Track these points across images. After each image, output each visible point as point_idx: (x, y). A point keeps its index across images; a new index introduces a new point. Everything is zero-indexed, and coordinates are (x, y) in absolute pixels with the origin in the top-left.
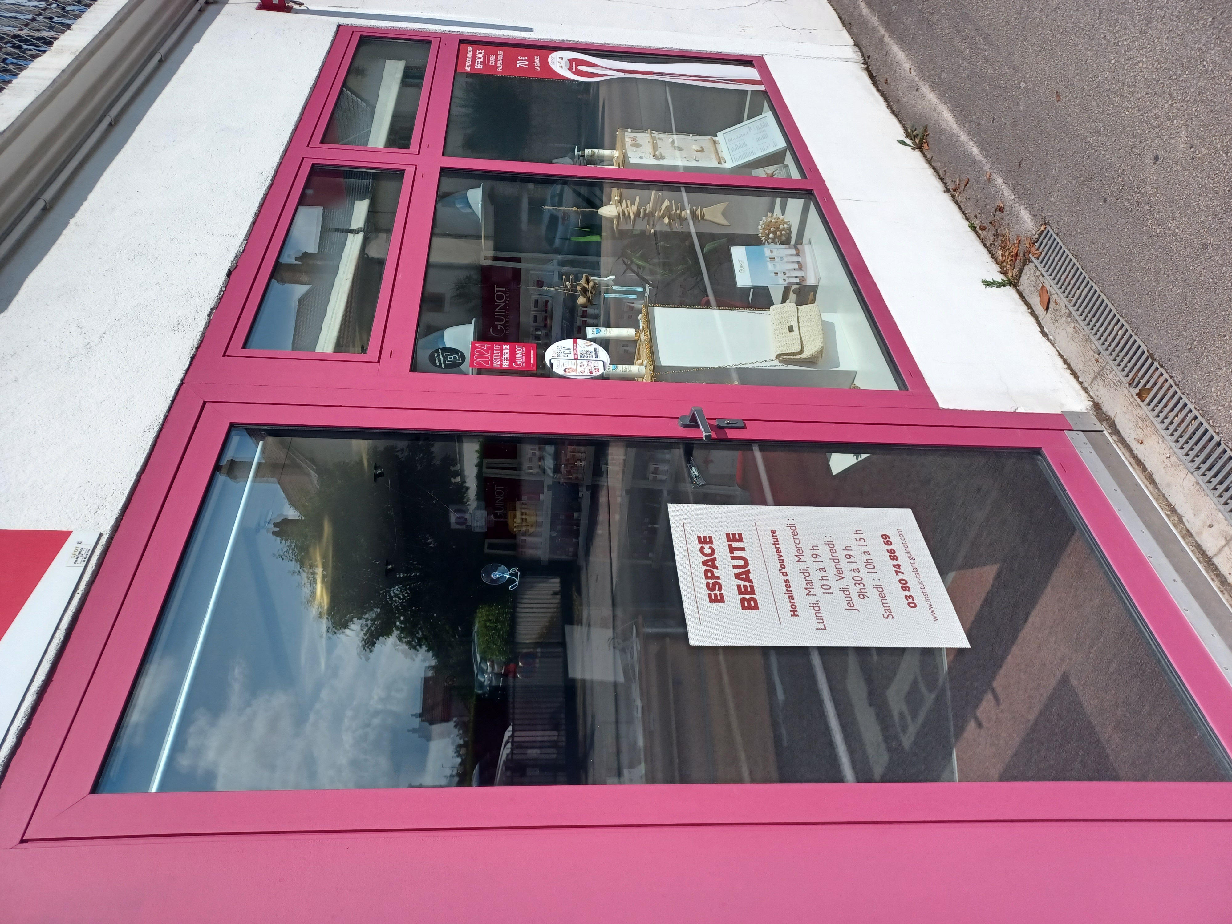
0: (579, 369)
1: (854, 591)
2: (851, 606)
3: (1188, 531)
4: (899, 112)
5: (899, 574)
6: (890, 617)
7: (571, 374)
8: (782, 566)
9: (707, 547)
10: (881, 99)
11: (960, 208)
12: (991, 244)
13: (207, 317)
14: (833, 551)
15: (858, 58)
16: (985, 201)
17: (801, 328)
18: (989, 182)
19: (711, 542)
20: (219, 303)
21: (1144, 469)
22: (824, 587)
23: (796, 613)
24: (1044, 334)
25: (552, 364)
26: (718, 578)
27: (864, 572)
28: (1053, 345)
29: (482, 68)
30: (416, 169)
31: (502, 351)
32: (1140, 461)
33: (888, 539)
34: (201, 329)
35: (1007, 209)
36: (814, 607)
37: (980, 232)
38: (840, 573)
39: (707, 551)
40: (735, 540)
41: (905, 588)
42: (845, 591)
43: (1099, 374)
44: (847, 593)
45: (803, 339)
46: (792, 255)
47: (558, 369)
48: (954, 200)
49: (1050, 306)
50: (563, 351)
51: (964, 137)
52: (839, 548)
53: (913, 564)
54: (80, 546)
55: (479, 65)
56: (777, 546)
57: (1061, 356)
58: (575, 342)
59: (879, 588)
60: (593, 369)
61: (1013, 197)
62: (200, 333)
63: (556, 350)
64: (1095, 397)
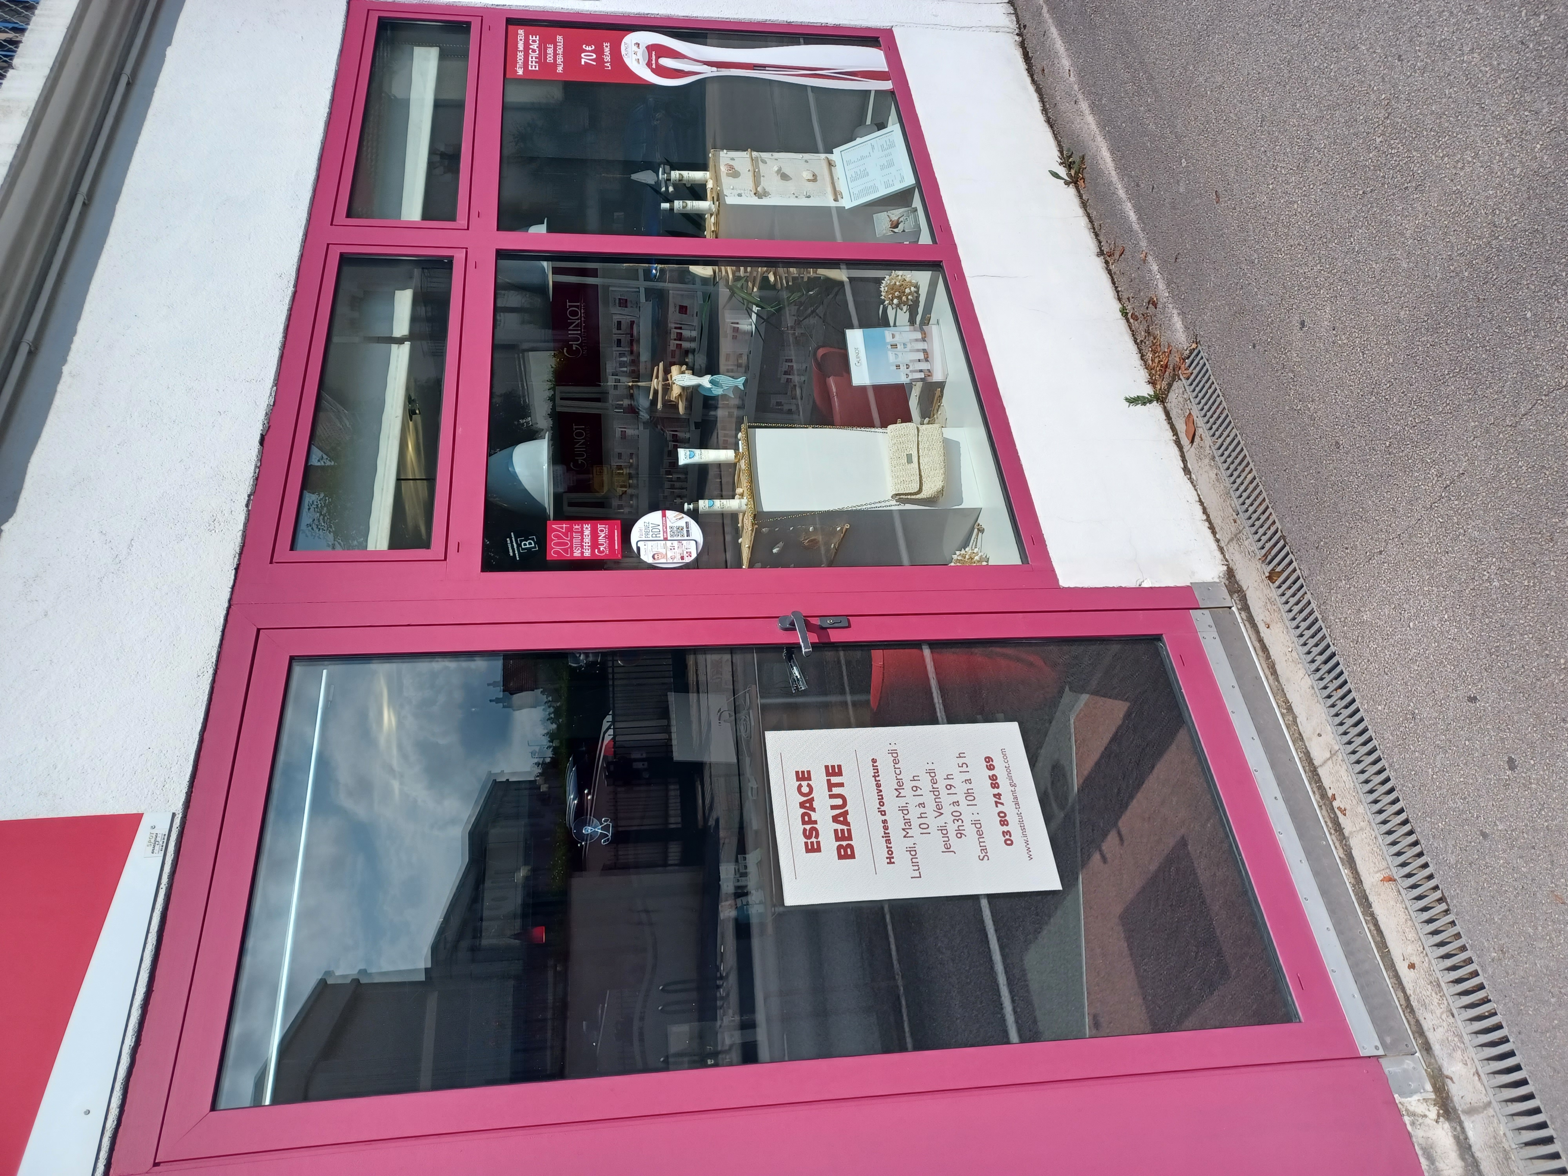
0: (670, 554)
1: (952, 828)
2: (948, 848)
3: (1300, 734)
4: (1055, 121)
5: (999, 805)
6: (986, 857)
7: (661, 562)
8: (882, 804)
9: (804, 783)
10: (1035, 97)
11: (1114, 283)
12: (1142, 341)
13: (245, 509)
14: (934, 782)
15: (1011, 26)
16: (1138, 285)
17: (921, 458)
18: (1145, 263)
19: (809, 779)
20: (256, 485)
21: (1268, 657)
22: (922, 826)
23: (892, 860)
24: (1186, 470)
25: (638, 549)
26: (815, 822)
27: (963, 807)
28: (1194, 486)
29: (537, 69)
30: (467, 252)
31: (582, 532)
32: (1266, 646)
33: (991, 763)
34: (241, 527)
35: (1160, 306)
36: (910, 851)
37: (1132, 321)
38: (939, 808)
39: (805, 790)
40: (834, 774)
41: (1004, 822)
42: (943, 829)
43: (1236, 536)
44: (945, 832)
45: (923, 474)
46: (917, 340)
47: (646, 557)
48: (1107, 269)
49: (1195, 440)
50: (651, 529)
51: (1121, 193)
52: (940, 777)
53: (1013, 792)
54: (155, 831)
55: (533, 66)
56: (877, 779)
57: (1201, 503)
58: (664, 515)
59: (976, 823)
60: (685, 553)
61: (1167, 294)
62: (240, 533)
63: (644, 529)
64: (1230, 561)
